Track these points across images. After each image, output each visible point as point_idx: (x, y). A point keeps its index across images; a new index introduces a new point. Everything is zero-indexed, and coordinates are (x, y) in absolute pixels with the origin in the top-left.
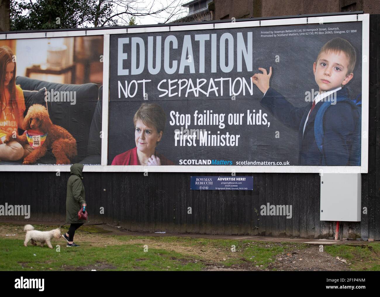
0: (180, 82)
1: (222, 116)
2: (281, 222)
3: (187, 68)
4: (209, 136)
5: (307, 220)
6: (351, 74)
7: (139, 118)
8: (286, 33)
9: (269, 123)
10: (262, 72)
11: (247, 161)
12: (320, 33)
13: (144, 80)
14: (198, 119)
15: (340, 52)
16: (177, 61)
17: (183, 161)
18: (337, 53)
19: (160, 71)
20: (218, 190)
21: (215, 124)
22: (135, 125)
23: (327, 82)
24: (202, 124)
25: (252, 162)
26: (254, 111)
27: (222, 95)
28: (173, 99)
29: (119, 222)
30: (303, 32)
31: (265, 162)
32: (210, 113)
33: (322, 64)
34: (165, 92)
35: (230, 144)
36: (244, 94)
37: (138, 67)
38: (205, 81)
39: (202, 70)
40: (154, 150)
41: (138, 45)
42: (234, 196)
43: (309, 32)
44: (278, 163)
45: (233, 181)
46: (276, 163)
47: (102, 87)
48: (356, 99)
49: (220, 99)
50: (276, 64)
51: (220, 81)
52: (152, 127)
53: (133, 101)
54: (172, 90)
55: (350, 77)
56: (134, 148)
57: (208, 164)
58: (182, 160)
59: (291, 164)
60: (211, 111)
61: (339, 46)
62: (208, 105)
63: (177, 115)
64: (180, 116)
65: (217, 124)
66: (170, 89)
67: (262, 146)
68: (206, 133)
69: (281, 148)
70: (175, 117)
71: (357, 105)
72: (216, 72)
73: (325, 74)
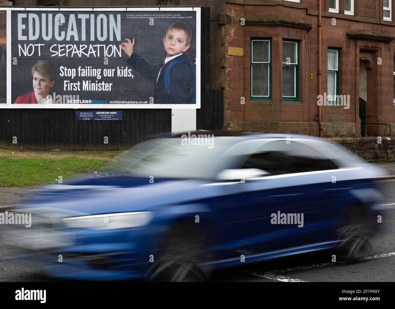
0: (67, 46)
1: (99, 71)
3: (72, 37)
4: (90, 84)
6: (188, 45)
7: (36, 70)
8: (145, 17)
9: (133, 76)
10: (128, 42)
11: (117, 101)
12: (168, 17)
13: (39, 44)
14: (81, 72)
15: (181, 31)
16: (64, 32)
17: (70, 101)
18: (179, 31)
19: (52, 38)
20: (97, 120)
21: (94, 76)
22: (33, 76)
23: (172, 50)
24: (84, 75)
25: (121, 102)
26: (122, 67)
27: (99, 56)
28: (62, 58)
29: (21, 143)
30: (156, 16)
31: (130, 102)
32: (90, 68)
33: (169, 38)
34: (56, 53)
35: (105, 90)
36: (115, 56)
37: (34, 34)
38: (86, 46)
39: (84, 39)
41: (34, 19)
42: (109, 124)
43: (160, 16)
44: (140, 102)
45: (108, 114)
46: (138, 102)
48: (192, 61)
49: (97, 59)
50: (137, 37)
51: (97, 47)
52: (46, 77)
53: (31, 59)
55: (188, 47)
56: (32, 91)
57: (89, 103)
59: (149, 103)
60: (91, 67)
61: (180, 27)
62: (89, 63)
63: (66, 69)
64: (68, 70)
65: (96, 76)
66: (60, 51)
67: (128, 91)
68: (87, 82)
69: (141, 92)
70: (63, 70)
71: (193, 65)
72: (94, 40)
73: (171, 44)
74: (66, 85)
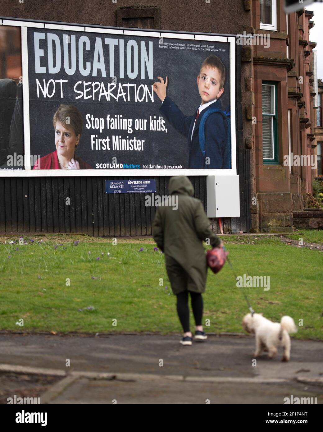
0: (93, 85)
1: (130, 122)
3: (99, 71)
4: (120, 140)
6: (222, 88)
7: (58, 119)
8: (178, 46)
9: (166, 130)
10: (160, 81)
11: (151, 165)
12: (202, 49)
13: (61, 80)
14: (110, 123)
15: (215, 68)
16: (90, 63)
17: (99, 165)
18: (213, 69)
19: (76, 72)
20: (129, 193)
21: (124, 129)
22: (55, 127)
23: (206, 94)
24: (114, 128)
25: (155, 166)
26: (155, 117)
27: (129, 100)
28: (88, 102)
30: (190, 47)
31: (164, 166)
32: (120, 118)
33: (203, 78)
34: (81, 94)
35: (137, 149)
36: (147, 101)
37: (55, 65)
38: (115, 86)
39: (112, 74)
40: (73, 153)
41: (54, 42)
43: (194, 47)
44: (174, 167)
45: (140, 185)
46: (172, 167)
49: (128, 104)
50: (171, 75)
51: (127, 86)
52: (70, 130)
53: (52, 101)
54: (87, 92)
55: (222, 91)
56: (54, 151)
57: (121, 168)
58: (98, 164)
59: (183, 168)
60: (121, 116)
61: (214, 63)
62: (118, 110)
63: (92, 119)
64: (95, 119)
65: (126, 129)
66: (85, 91)
67: (162, 150)
68: (117, 137)
69: (176, 153)
70: (90, 120)
72: (123, 77)
73: (205, 87)
74: (94, 142)
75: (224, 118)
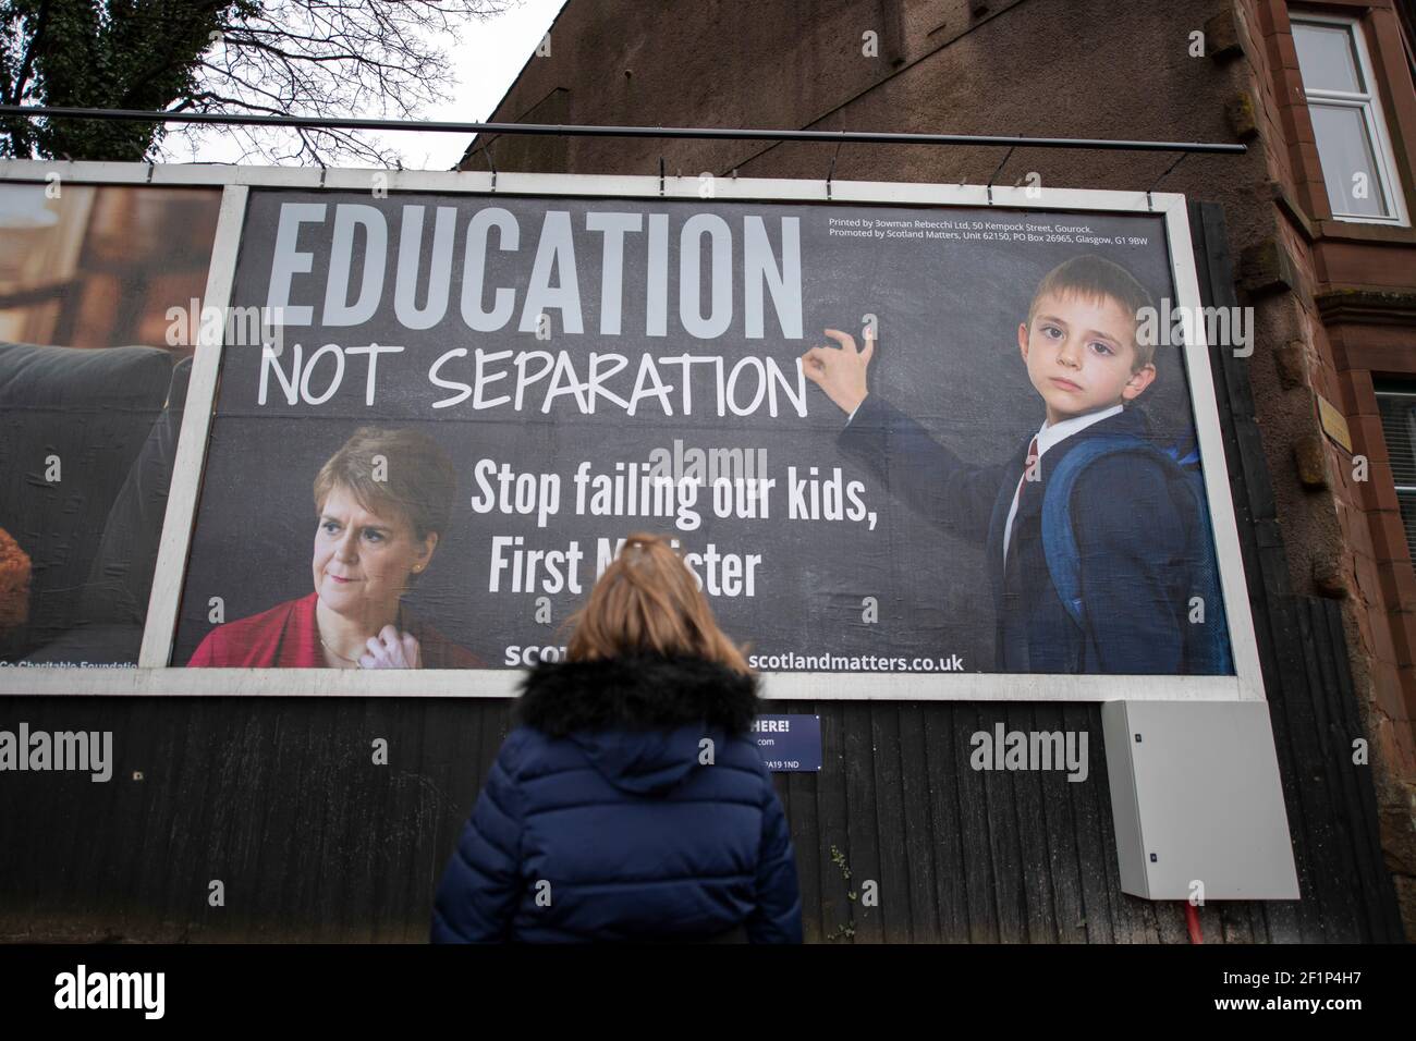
0: (522, 360)
1: (687, 488)
2: (948, 905)
3: (553, 316)
5: (1052, 891)
6: (1147, 366)
7: (338, 479)
8: (918, 230)
9: (873, 517)
10: (837, 344)
11: (791, 654)
12: (1031, 238)
13: (374, 345)
14: (591, 491)
16: (512, 292)
17: (520, 654)
18: (1093, 301)
19: (444, 320)
21: (660, 514)
22: (319, 508)
23: (1070, 388)
24: (606, 510)
25: (815, 659)
26: (814, 471)
27: (687, 410)
28: (491, 419)
29: (190, 926)
30: (973, 231)
31: (864, 659)
32: (641, 474)
33: (1048, 332)
34: (460, 392)
35: (722, 590)
36: (774, 413)
37: (352, 299)
38: (624, 362)
39: (611, 324)
40: (393, 605)
41: (360, 232)
43: (994, 231)
44: (919, 664)
46: (909, 663)
47: (191, 361)
48: (1175, 446)
49: (681, 426)
51: (680, 365)
52: (392, 518)
53: (322, 418)
54: (486, 386)
55: (1146, 378)
56: (304, 595)
58: (518, 649)
59: (970, 667)
60: (646, 467)
61: (1097, 281)
62: (632, 445)
63: (506, 476)
64: (516, 480)
65: (670, 512)
66: (481, 380)
67: (848, 596)
69: (927, 606)
70: (493, 481)
71: (1183, 466)
72: (665, 335)
73: (1062, 362)
74: (504, 563)
75: (1170, 472)
